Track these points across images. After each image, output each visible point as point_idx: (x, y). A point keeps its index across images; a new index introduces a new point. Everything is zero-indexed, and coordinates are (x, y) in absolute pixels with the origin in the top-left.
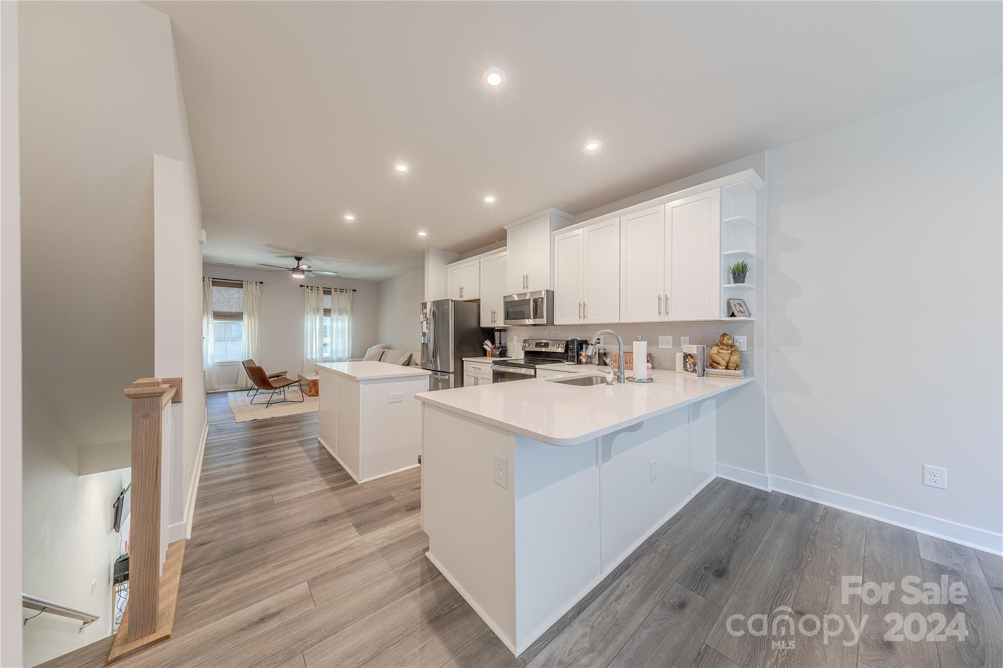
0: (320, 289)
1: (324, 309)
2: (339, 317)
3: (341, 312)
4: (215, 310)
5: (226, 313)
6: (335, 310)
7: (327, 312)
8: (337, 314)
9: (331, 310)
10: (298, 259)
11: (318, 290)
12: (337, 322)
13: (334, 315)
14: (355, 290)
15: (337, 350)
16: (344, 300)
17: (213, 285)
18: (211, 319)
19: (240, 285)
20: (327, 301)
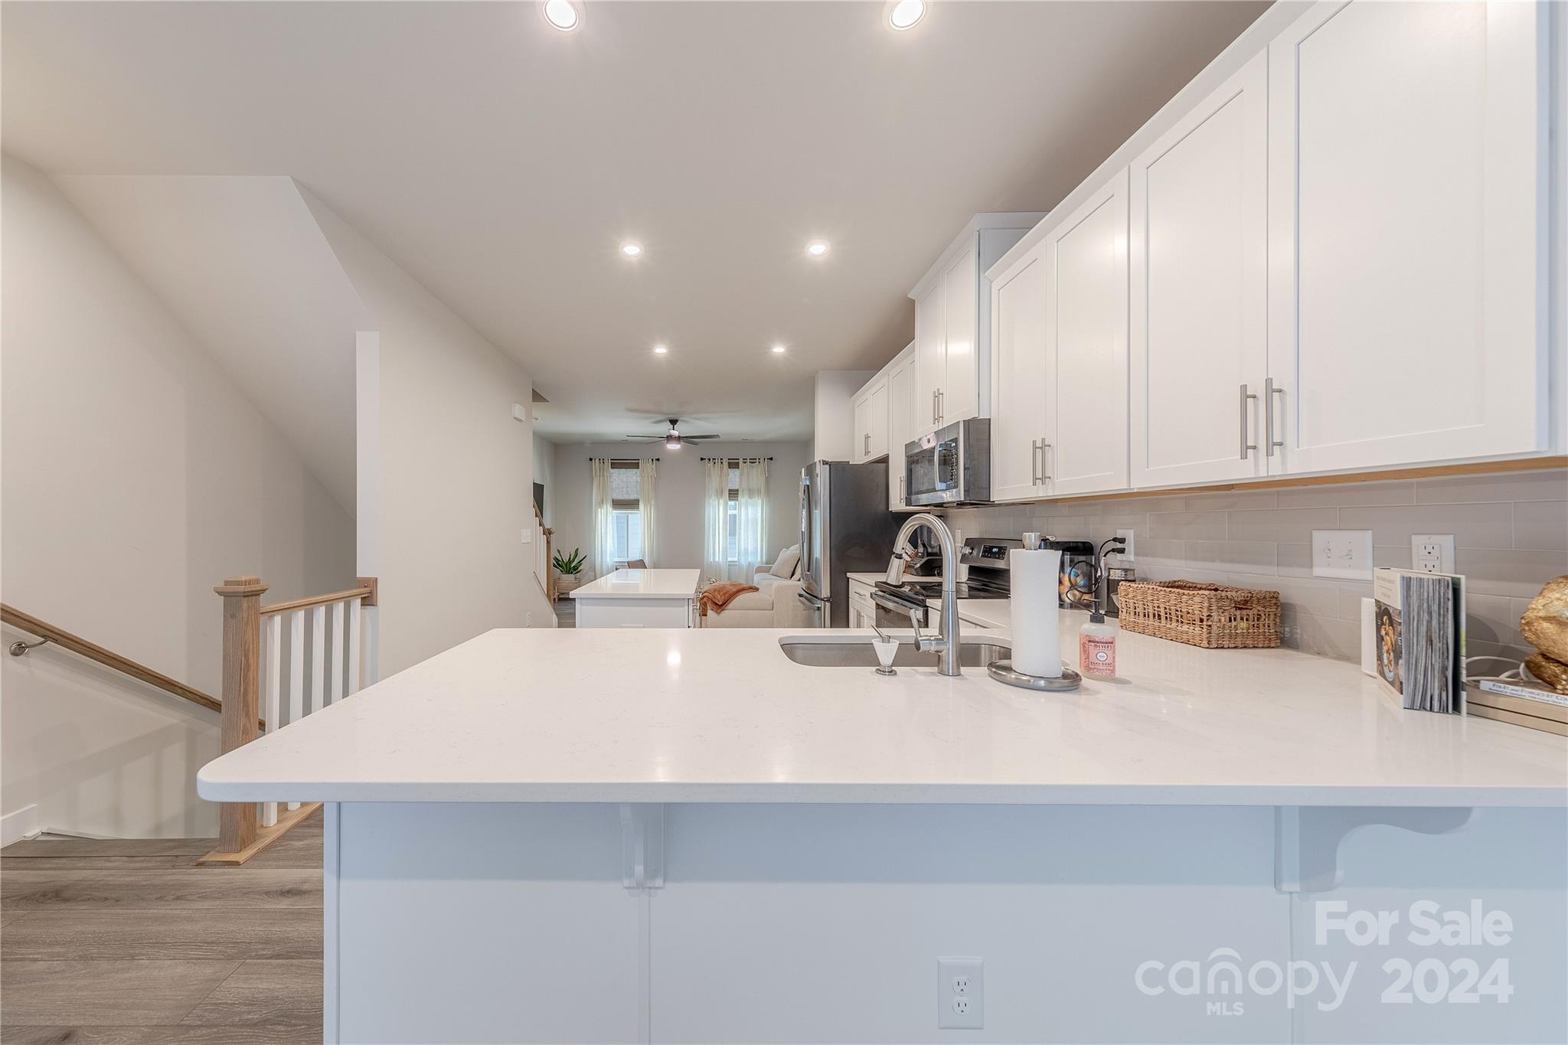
0: (724, 461)
1: (730, 490)
2: (749, 500)
3: (751, 493)
4: (614, 498)
5: (623, 501)
6: (743, 491)
7: (733, 494)
8: (746, 497)
9: (738, 490)
10: (674, 422)
11: (722, 463)
12: (747, 509)
13: (743, 499)
14: (771, 459)
15: (746, 550)
16: (755, 475)
17: (612, 468)
18: (610, 509)
19: (636, 466)
20: (734, 478)
